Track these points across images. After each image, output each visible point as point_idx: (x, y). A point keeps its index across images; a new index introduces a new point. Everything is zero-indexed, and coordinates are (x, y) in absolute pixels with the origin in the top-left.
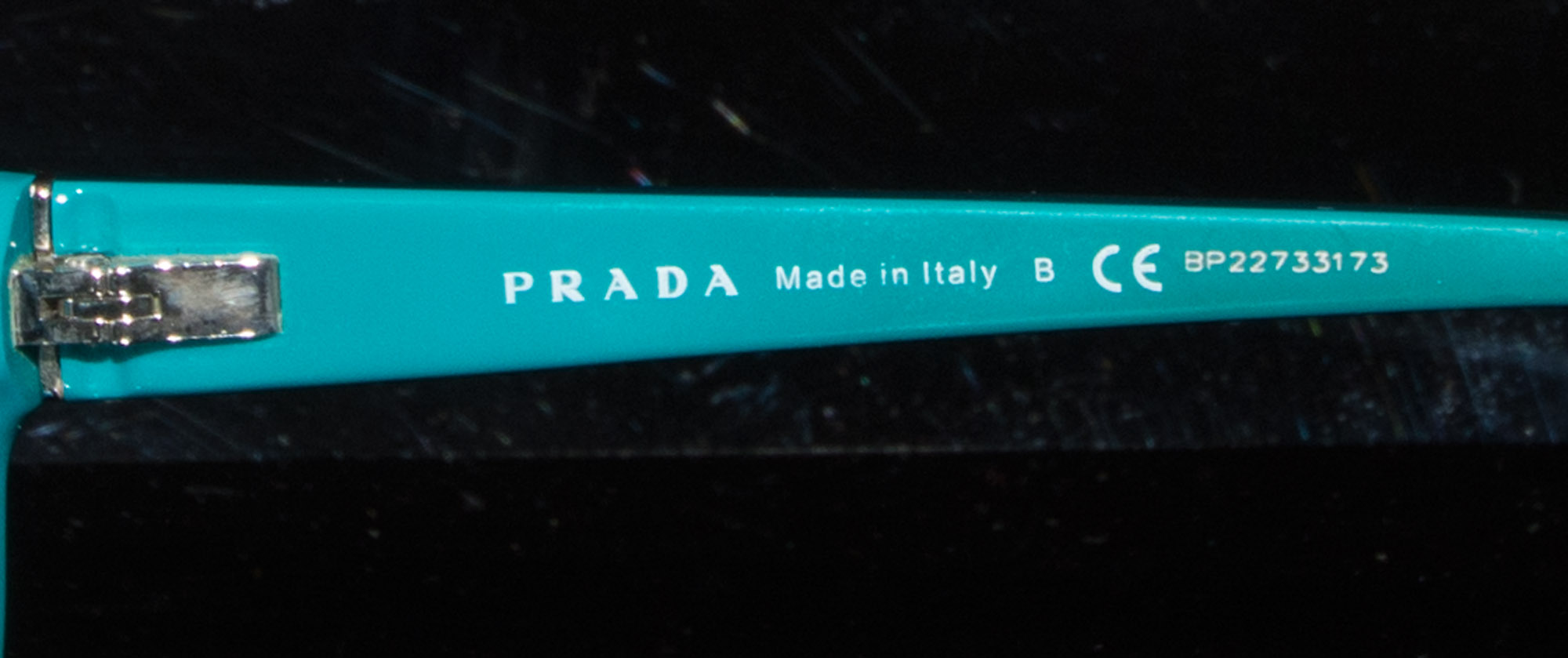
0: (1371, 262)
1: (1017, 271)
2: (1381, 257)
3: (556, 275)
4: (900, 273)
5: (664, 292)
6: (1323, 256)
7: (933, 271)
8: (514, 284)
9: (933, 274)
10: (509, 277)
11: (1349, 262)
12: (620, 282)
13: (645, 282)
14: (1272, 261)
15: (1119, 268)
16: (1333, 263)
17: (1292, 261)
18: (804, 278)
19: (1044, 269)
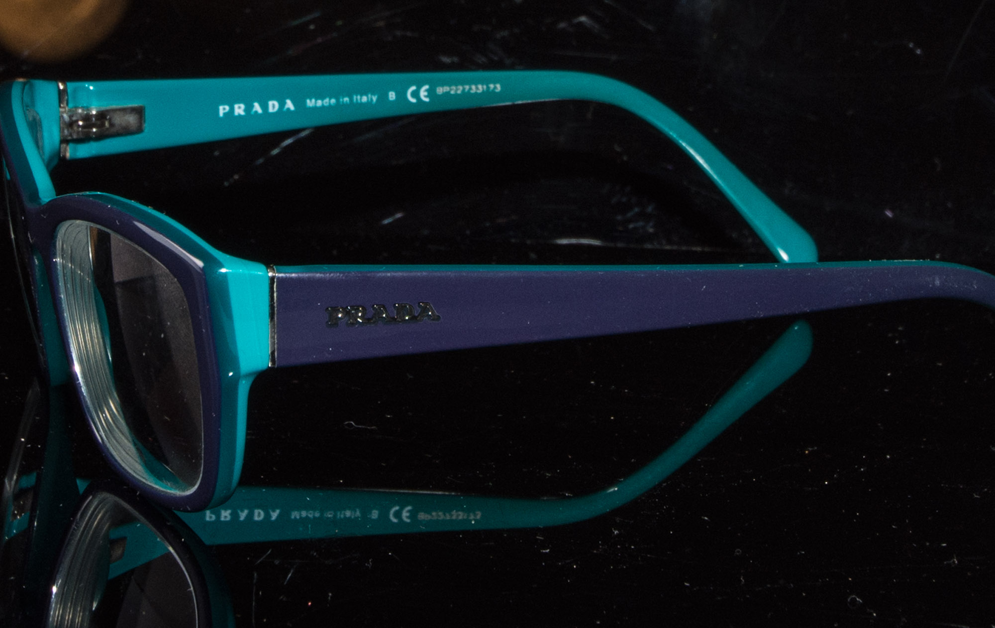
0: (495, 88)
1: (383, 97)
2: (498, 86)
3: (236, 106)
4: (346, 99)
5: (271, 110)
6: (480, 87)
7: (357, 98)
8: (223, 110)
9: (357, 99)
10: (221, 108)
11: (488, 88)
12: (257, 107)
13: (265, 107)
14: (464, 89)
15: (415, 94)
16: (483, 88)
17: (470, 89)
18: (316, 103)
19: (392, 96)
